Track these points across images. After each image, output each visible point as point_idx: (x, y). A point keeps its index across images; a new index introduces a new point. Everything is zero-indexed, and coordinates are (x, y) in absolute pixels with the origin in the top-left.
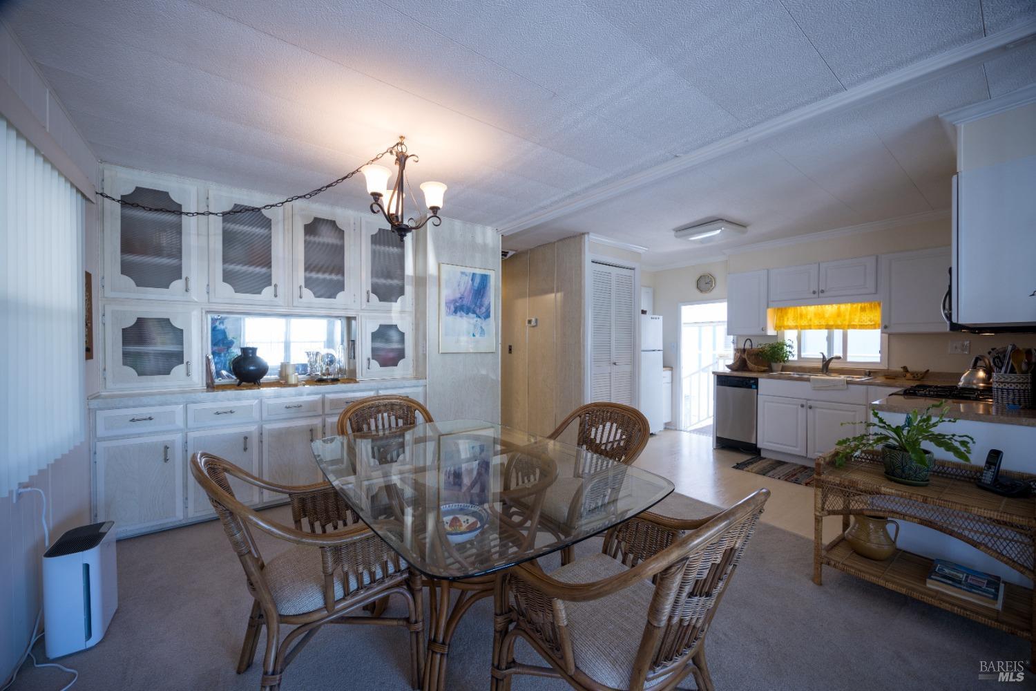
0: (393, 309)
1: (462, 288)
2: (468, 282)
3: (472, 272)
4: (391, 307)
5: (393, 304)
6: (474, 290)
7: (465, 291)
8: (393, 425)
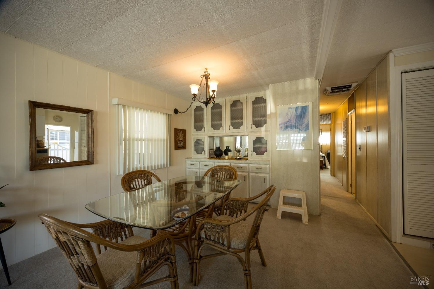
0: (262, 130)
1: (289, 116)
2: (293, 112)
3: (295, 106)
4: (261, 129)
5: (262, 128)
6: (297, 115)
7: (291, 117)
8: (226, 177)
